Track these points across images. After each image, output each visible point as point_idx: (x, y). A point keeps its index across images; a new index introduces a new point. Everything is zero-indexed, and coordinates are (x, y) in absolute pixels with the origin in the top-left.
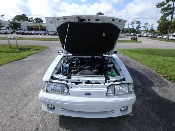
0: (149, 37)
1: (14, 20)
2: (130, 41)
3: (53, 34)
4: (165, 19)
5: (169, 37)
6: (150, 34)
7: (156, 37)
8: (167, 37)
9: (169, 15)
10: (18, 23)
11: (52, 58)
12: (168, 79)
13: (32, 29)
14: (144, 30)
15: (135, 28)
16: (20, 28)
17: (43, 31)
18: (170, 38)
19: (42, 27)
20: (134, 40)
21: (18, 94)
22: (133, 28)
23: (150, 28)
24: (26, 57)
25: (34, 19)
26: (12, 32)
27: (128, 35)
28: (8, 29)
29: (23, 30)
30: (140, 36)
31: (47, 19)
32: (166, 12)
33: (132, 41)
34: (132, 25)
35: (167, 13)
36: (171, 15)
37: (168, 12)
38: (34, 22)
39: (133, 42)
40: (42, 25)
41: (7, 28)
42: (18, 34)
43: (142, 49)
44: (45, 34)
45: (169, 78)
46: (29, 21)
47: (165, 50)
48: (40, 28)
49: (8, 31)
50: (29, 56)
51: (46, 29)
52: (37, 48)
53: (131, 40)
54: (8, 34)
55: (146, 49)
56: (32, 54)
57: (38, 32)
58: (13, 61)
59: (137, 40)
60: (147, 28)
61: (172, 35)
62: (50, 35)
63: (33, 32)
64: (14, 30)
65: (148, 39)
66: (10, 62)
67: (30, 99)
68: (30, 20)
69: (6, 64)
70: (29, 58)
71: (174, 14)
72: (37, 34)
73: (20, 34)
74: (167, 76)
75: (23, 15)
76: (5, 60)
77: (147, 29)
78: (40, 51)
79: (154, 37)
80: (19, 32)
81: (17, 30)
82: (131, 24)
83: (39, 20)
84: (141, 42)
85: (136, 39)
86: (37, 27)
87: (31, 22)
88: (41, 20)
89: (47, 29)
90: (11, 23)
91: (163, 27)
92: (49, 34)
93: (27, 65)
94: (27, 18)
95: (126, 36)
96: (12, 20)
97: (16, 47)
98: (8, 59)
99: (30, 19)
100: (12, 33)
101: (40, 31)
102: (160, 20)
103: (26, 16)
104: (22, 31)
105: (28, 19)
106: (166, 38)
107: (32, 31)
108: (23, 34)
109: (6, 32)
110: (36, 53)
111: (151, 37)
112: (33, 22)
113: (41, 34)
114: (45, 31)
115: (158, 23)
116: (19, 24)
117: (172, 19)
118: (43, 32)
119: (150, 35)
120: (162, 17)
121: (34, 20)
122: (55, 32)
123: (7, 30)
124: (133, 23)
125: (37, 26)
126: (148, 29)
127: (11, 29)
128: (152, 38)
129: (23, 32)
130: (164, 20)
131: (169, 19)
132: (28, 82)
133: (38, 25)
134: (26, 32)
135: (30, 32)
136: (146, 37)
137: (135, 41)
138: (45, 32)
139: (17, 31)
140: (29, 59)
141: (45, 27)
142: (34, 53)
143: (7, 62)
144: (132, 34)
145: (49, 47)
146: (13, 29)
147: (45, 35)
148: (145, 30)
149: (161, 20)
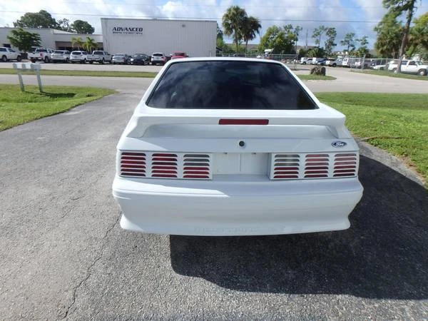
0: (355, 67)
1: (21, 25)
2: (307, 76)
3: (123, 61)
4: (393, 21)
5: (402, 66)
6: (357, 61)
7: (372, 68)
8: (396, 66)
9: (403, 11)
10: (31, 33)
11: (128, 110)
12: (372, 144)
13: (70, 49)
14: (345, 51)
15: (322, 45)
16: (39, 46)
17: (95, 53)
18: (404, 68)
19: (94, 44)
20: (317, 74)
21: (73, 169)
22: (317, 46)
23: (358, 46)
24: (69, 110)
25: (70, 24)
26: (19, 56)
27: (305, 63)
28: (7, 49)
29: (46, 51)
30: (334, 65)
31: (106, 23)
32: (397, 5)
33: (314, 77)
34: (315, 39)
35: (398, 7)
36: (408, 11)
37: (401, 5)
38: (72, 32)
39: (315, 79)
40: (92, 40)
41: (5, 45)
42: (34, 60)
43: (333, 93)
44: (101, 62)
45: (375, 142)
46: (59, 28)
47: (386, 94)
48: (89, 46)
49: (8, 54)
50: (74, 107)
51: (102, 49)
52: (89, 93)
53: (312, 73)
54: (8, 61)
55: (342, 93)
56: (81, 104)
57: (83, 57)
58: (41, 118)
59: (324, 75)
60: (352, 46)
61: (408, 63)
62: (115, 63)
63: (72, 57)
64: (23, 52)
65: (351, 71)
66: (36, 119)
67: (99, 175)
68: (61, 25)
69: (27, 122)
70: (75, 111)
71: (414, 9)
72: (83, 62)
73: (40, 60)
74: (373, 139)
75: (43, 12)
76: (23, 114)
77: (351, 48)
78: (98, 97)
79: (366, 67)
80: (37, 55)
81: (32, 50)
82: (313, 36)
83: (82, 27)
84: (335, 79)
85: (323, 72)
86: (81, 43)
87: (65, 30)
88: (90, 26)
89: (105, 50)
90: (15, 32)
91: (389, 42)
92: (110, 62)
93: (76, 124)
94: (53, 21)
95: (298, 67)
96: (15, 24)
97: (39, 91)
98: (28, 112)
99: (61, 22)
100: (19, 59)
101: (90, 53)
102: (381, 23)
103: (49, 15)
104: (45, 54)
105: (55, 23)
106: (395, 69)
107: (69, 54)
108: (47, 60)
109: (4, 56)
110: (90, 101)
111: (360, 67)
112: (70, 31)
113: (91, 62)
114: (102, 53)
115: (376, 33)
116: (34, 35)
117: (409, 22)
118: (97, 57)
119: (358, 64)
120: (387, 16)
121: (72, 25)
122: (126, 55)
123: (5, 50)
124: (317, 34)
125: (80, 40)
126: (354, 49)
127: (16, 49)
128: (361, 70)
129: (46, 57)
130: (390, 24)
131: (401, 22)
132: (87, 151)
133: (84, 38)
134: (53, 56)
135: (65, 57)
136: (349, 67)
137: (319, 76)
138: (101, 57)
139: (30, 55)
140: (77, 113)
141: (102, 43)
142: (86, 102)
143: (29, 118)
144: (314, 60)
145: (117, 90)
146: (20, 49)
147: (103, 64)
148: (347, 51)
149: (383, 25)
